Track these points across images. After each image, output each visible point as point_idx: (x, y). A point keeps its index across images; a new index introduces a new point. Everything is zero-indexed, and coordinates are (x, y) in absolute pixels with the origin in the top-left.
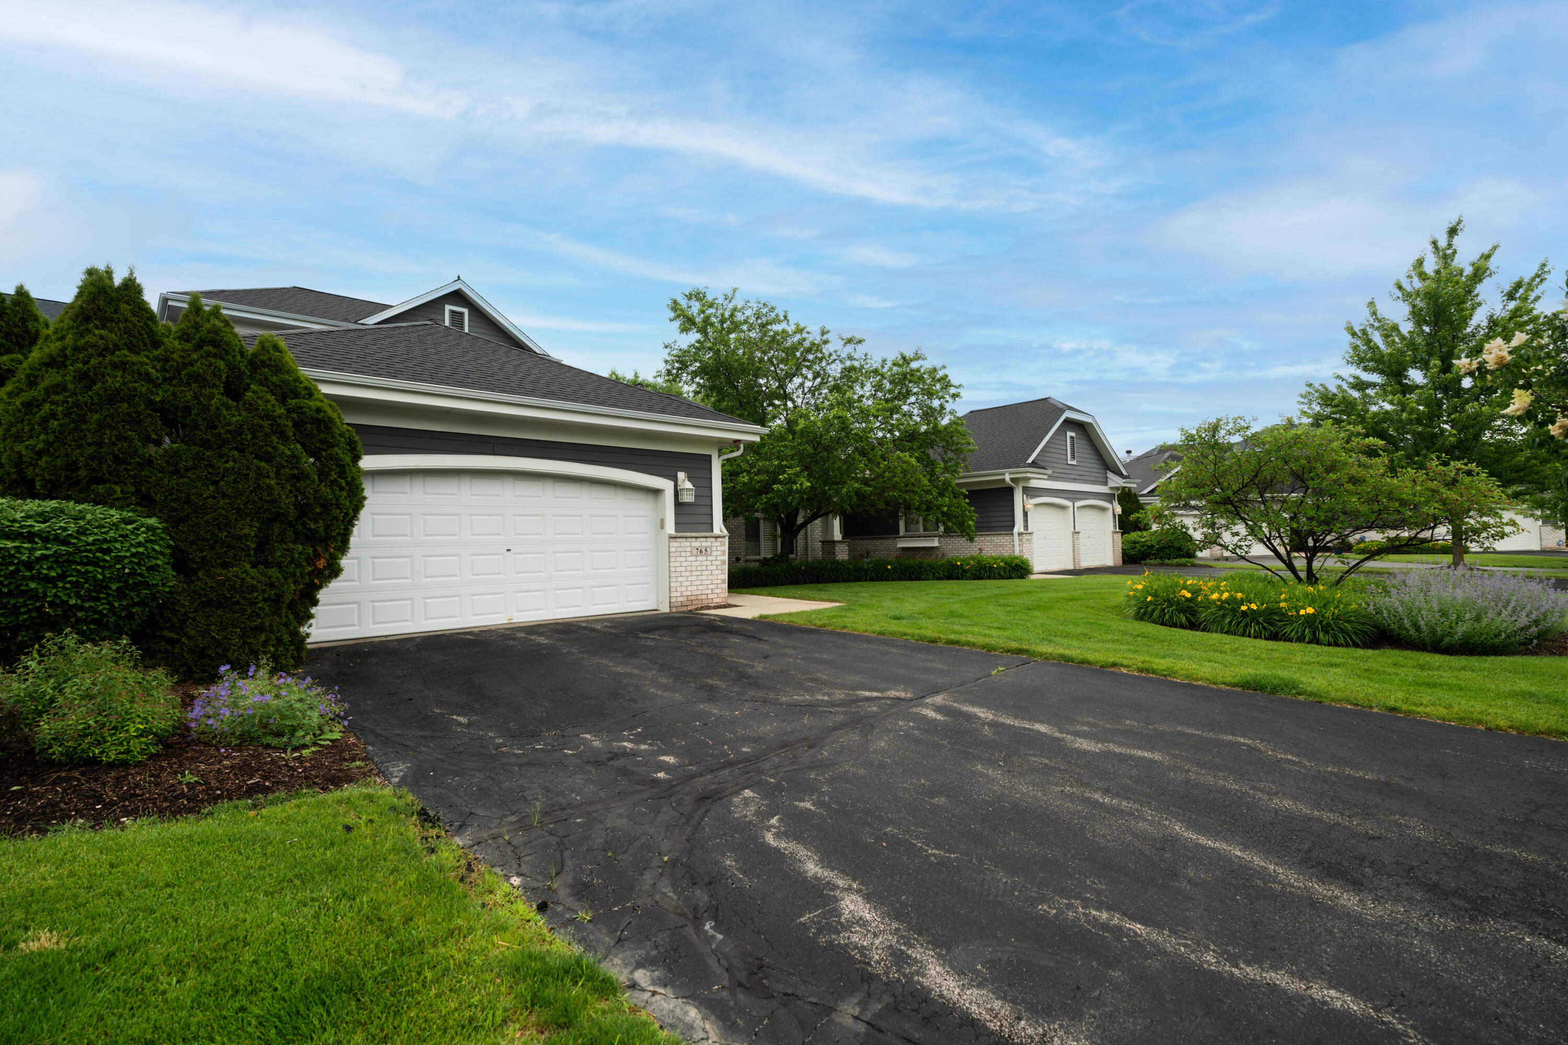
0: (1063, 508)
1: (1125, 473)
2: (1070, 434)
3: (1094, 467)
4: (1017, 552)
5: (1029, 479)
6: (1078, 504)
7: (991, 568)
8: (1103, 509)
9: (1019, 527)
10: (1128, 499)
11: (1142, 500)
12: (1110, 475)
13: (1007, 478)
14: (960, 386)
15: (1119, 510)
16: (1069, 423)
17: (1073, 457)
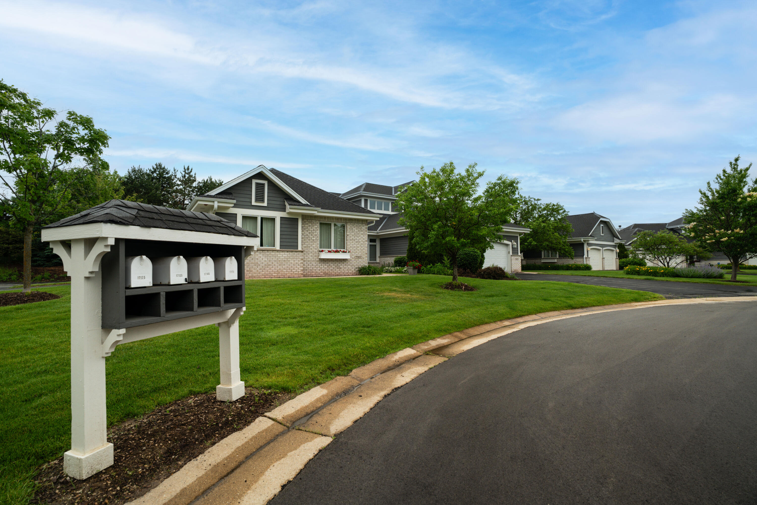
0: (599, 250)
1: (620, 238)
2: (602, 225)
3: (609, 236)
4: (585, 263)
5: (589, 240)
6: (604, 249)
7: (580, 267)
8: (612, 251)
9: (585, 256)
10: (621, 246)
11: (626, 247)
12: (615, 239)
13: (582, 240)
14: (568, 212)
15: (618, 251)
16: (602, 222)
17: (603, 233)
